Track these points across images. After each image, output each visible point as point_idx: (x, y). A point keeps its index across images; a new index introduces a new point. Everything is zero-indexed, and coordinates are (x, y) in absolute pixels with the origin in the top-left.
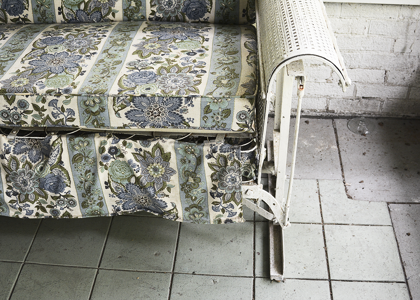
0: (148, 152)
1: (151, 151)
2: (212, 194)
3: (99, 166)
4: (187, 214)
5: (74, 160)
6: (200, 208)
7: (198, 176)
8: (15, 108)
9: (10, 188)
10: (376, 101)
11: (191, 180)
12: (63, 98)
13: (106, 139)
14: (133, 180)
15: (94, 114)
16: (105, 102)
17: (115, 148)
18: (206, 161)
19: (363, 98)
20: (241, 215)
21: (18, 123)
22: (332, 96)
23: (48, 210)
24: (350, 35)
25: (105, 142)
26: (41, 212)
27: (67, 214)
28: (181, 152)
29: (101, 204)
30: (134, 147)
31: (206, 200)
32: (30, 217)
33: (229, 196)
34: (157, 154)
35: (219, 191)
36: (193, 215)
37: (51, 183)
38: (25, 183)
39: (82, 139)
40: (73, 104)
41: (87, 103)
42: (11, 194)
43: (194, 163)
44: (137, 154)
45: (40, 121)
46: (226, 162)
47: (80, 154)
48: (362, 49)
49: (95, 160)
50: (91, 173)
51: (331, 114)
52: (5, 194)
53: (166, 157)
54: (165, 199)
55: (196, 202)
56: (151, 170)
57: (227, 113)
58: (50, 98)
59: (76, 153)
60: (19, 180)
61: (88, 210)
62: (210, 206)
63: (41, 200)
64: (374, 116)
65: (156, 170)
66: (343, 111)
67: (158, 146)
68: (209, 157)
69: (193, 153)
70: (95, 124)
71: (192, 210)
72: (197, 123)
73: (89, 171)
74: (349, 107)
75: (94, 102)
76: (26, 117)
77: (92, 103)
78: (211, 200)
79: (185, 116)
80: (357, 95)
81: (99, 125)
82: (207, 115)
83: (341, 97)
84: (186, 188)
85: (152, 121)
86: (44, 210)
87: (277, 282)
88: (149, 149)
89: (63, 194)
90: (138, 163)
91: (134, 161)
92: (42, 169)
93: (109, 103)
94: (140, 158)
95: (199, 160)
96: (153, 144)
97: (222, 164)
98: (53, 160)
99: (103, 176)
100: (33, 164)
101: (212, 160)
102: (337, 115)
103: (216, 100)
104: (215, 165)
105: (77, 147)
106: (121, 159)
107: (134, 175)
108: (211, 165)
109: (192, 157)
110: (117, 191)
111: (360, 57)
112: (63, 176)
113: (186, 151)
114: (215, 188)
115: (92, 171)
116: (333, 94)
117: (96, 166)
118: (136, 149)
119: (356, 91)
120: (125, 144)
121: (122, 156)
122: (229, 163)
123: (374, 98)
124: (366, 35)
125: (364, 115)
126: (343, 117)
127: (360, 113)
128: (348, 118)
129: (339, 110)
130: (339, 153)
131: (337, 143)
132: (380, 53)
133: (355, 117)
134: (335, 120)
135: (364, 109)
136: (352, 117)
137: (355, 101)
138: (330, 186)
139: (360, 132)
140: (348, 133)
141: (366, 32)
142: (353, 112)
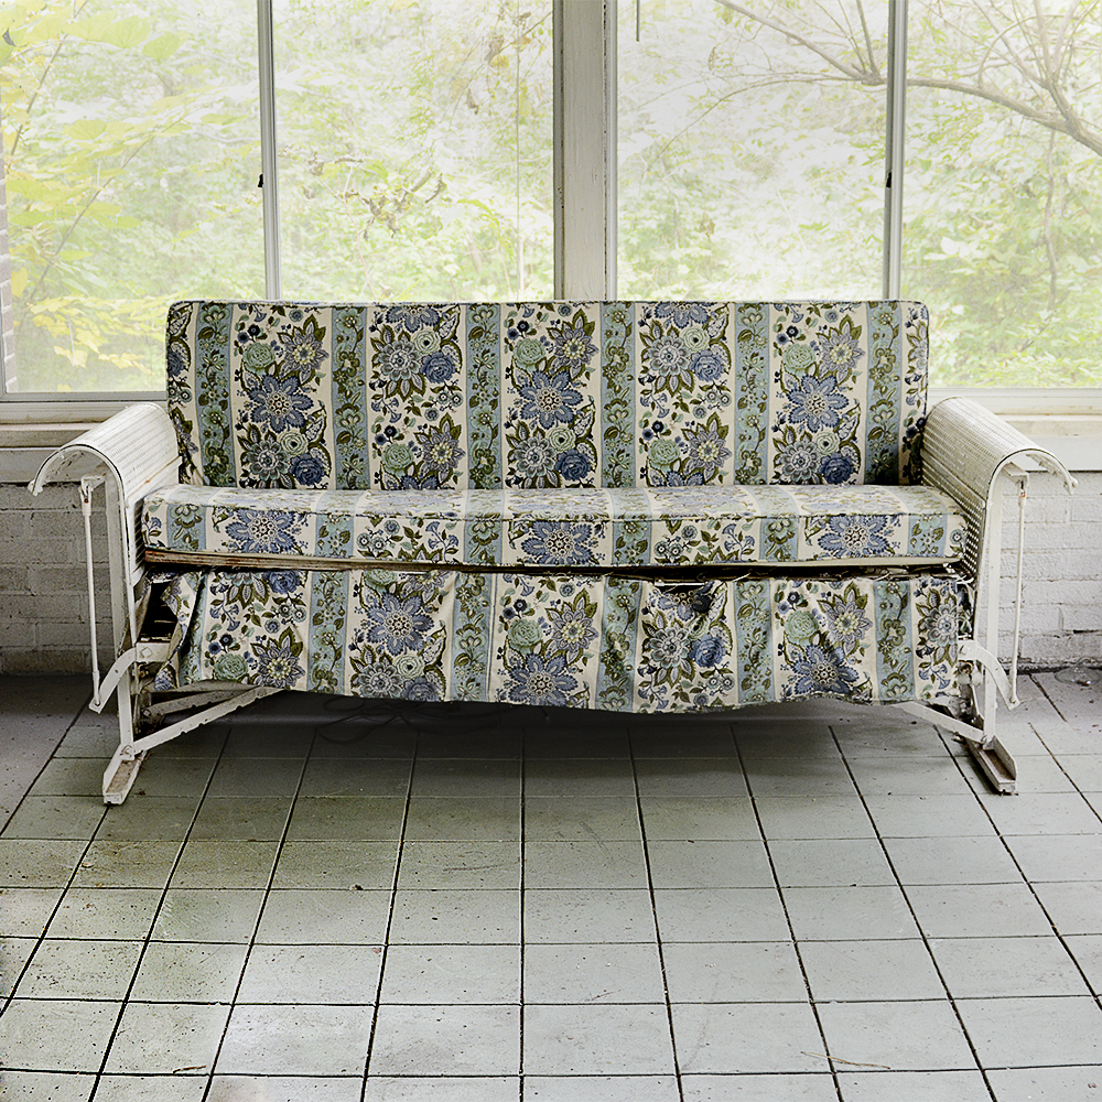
0: (839, 597)
1: (842, 595)
2: (919, 653)
3: (775, 620)
4: (884, 689)
5: (741, 613)
6: (903, 678)
7: (902, 624)
8: (678, 539)
9: (646, 660)
10: (1097, 638)
11: (893, 632)
12: (743, 521)
13: (785, 582)
14: (816, 640)
15: (780, 541)
16: (796, 524)
17: (796, 594)
18: (914, 600)
19: (1075, 632)
20: (955, 685)
21: (676, 561)
22: (1026, 632)
23: (692, 696)
24: (1045, 525)
25: (784, 586)
26: (679, 702)
27: (718, 701)
28: (881, 592)
29: (767, 684)
30: (821, 591)
31: (910, 663)
32: (664, 711)
33: (941, 652)
34: (850, 598)
35: (929, 644)
36: (893, 690)
37: (703, 651)
38: (672, 649)
39: (754, 583)
40: (755, 531)
41: (773, 527)
42: (645, 671)
43: (897, 606)
44: (823, 601)
45: (706, 556)
46: (938, 600)
47: (749, 605)
48: (1065, 546)
49: (768, 614)
50: (761, 633)
51: (1025, 665)
52: (636, 672)
53: (861, 603)
54: (856, 667)
55: (896, 670)
56: (841, 624)
57: (940, 532)
58: (725, 523)
59: (744, 602)
60: (664, 644)
61: (750, 692)
62: (917, 669)
63: (683, 682)
64: (1095, 665)
65: (846, 623)
66: (1044, 658)
67: (852, 587)
68: (919, 594)
69: (896, 592)
70: (779, 555)
71: (891, 683)
72: (903, 550)
73: (759, 630)
74: (1053, 649)
75: (782, 524)
76: (689, 550)
77: (779, 527)
78: (917, 661)
79: (890, 540)
80: (1065, 628)
81: (783, 558)
82: (916, 537)
83: (1040, 633)
84: (885, 646)
85: (849, 549)
86: (685, 698)
87: (1009, 794)
88: (841, 592)
89: (719, 667)
90: (824, 615)
91: (820, 612)
92: (696, 628)
93: (799, 526)
94: (827, 607)
95: (905, 601)
96: (846, 583)
97: (934, 604)
98: (714, 613)
99: (777, 636)
100: (683, 622)
101: (922, 600)
102: (1036, 666)
103: (926, 518)
104: (924, 607)
105: (746, 595)
106: (803, 609)
107: (819, 632)
108: (919, 607)
109: (896, 599)
110: (794, 658)
111: (1062, 560)
112: (724, 638)
113: (887, 590)
114: (923, 642)
115: (763, 630)
116: (1026, 627)
117: (770, 620)
118: (823, 595)
119: (1062, 620)
120: (809, 587)
121: (805, 604)
122: (943, 599)
123: (1092, 631)
124: (1069, 523)
125: (1080, 665)
126: (1046, 670)
127: (1072, 660)
128: (1055, 670)
129: (1037, 657)
130: (1052, 703)
131: (1045, 695)
132: (1094, 552)
133: (1066, 667)
134: (1033, 675)
135: (1079, 653)
136: (1060, 668)
137: (1062, 639)
138: (1050, 727)
139: (1078, 683)
140: (1059, 684)
141: (1068, 519)
142: (1062, 659)
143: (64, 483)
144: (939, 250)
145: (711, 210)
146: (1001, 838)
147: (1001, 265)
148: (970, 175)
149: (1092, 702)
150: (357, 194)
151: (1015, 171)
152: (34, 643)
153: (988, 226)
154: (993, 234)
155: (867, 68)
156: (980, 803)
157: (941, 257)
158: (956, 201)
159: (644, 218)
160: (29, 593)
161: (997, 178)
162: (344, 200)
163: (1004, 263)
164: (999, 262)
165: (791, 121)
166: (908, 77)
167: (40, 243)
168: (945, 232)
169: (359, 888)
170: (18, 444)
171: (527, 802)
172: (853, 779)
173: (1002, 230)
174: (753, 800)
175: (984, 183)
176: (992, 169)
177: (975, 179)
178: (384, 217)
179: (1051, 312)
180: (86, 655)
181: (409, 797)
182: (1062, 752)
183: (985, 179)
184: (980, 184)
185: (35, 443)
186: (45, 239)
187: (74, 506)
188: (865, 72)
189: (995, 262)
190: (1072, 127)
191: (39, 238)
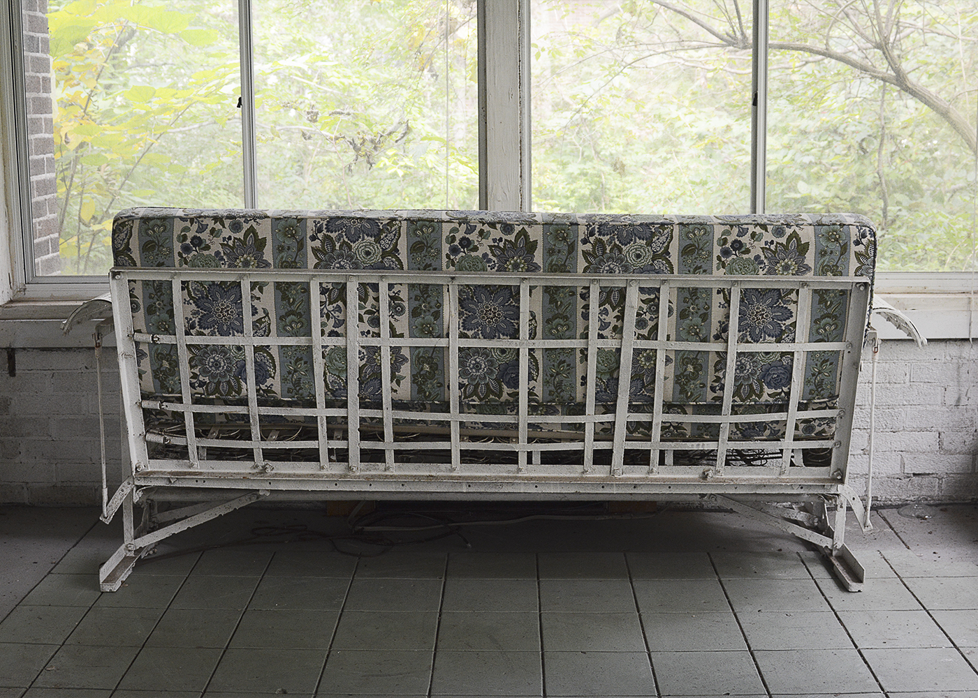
10: (932, 479)
19: (914, 474)
24: (888, 385)
48: (905, 403)
64: (932, 501)
66: (889, 497)
74: (896, 489)
80: (906, 471)
83: (885, 475)
102: (882, 503)
111: (903, 414)
119: (903, 465)
123: (929, 474)
124: (908, 384)
125: (918, 502)
126: (891, 507)
127: (912, 498)
128: (897, 507)
129: (883, 496)
130: (897, 534)
131: (891, 527)
132: (929, 408)
133: (907, 504)
134: (880, 510)
135: (917, 493)
136: (902, 505)
137: (904, 481)
138: (896, 553)
139: (918, 517)
140: (902, 518)
141: (907, 380)
142: (903, 497)
143: (79, 348)
144: (796, 191)
145: (628, 183)
146: (859, 651)
147: (843, 202)
148: (818, 136)
149: (930, 533)
150: (344, 137)
151: (853, 132)
152: (54, 480)
153: (834, 171)
154: (838, 177)
155: (738, 34)
156: (839, 619)
157: (798, 196)
158: (808, 155)
159: (580, 188)
160: (50, 439)
161: (840, 139)
162: (333, 142)
163: (846, 200)
164: (841, 199)
165: (683, 102)
166: (770, 42)
167: (106, 181)
168: (799, 177)
169: (285, 692)
170: (42, 316)
171: (443, 616)
172: (728, 598)
173: (845, 175)
174: (640, 615)
175: (829, 142)
176: (835, 131)
177: (822, 139)
178: (364, 153)
179: (884, 232)
180: (96, 490)
181: (342, 611)
182: (908, 575)
183: (830, 139)
184: (826, 142)
185: (55, 315)
186: (110, 178)
187: (86, 367)
188: (735, 38)
189: (838, 199)
190: (900, 81)
191: (105, 177)
